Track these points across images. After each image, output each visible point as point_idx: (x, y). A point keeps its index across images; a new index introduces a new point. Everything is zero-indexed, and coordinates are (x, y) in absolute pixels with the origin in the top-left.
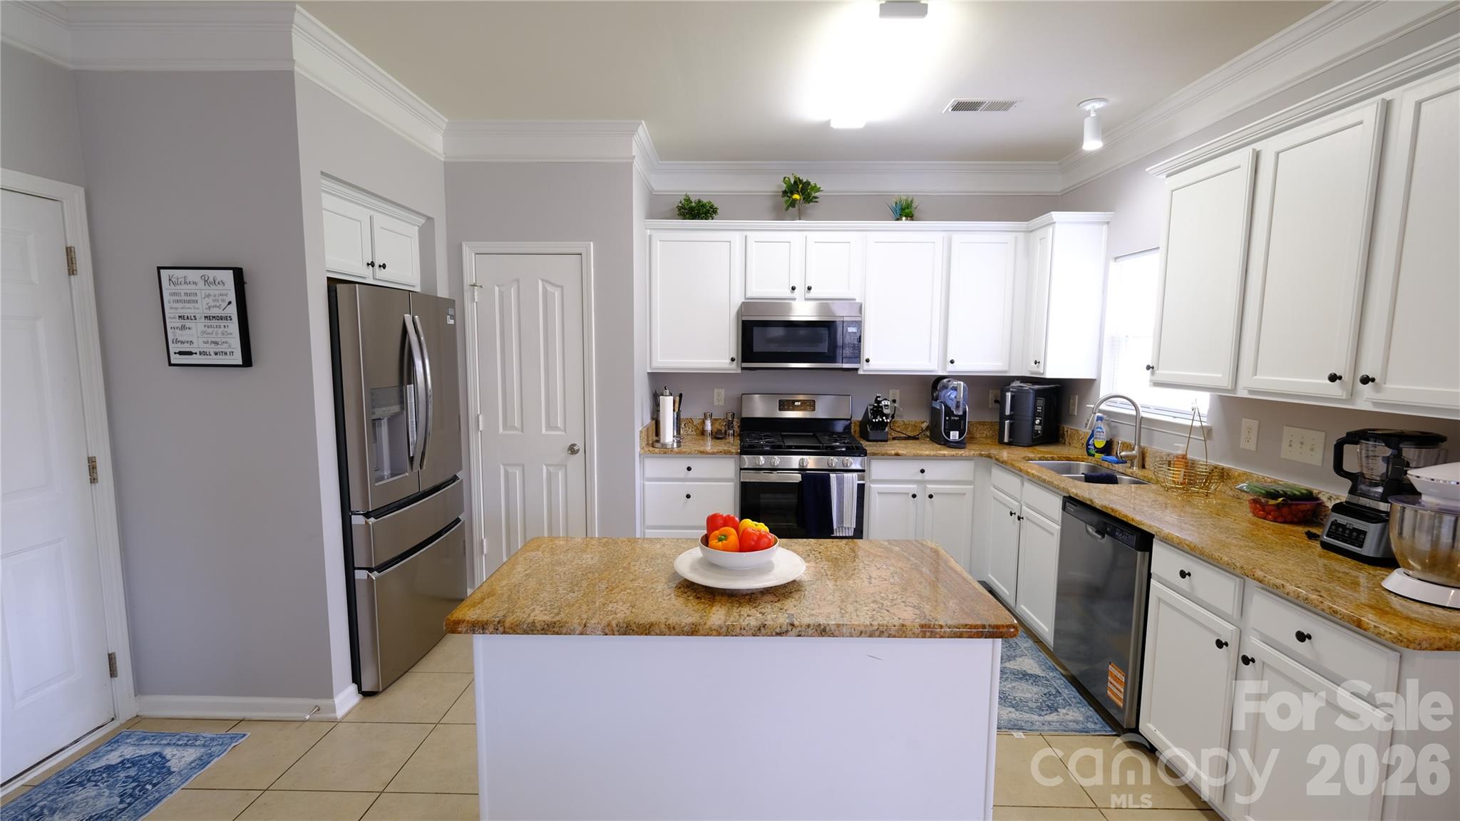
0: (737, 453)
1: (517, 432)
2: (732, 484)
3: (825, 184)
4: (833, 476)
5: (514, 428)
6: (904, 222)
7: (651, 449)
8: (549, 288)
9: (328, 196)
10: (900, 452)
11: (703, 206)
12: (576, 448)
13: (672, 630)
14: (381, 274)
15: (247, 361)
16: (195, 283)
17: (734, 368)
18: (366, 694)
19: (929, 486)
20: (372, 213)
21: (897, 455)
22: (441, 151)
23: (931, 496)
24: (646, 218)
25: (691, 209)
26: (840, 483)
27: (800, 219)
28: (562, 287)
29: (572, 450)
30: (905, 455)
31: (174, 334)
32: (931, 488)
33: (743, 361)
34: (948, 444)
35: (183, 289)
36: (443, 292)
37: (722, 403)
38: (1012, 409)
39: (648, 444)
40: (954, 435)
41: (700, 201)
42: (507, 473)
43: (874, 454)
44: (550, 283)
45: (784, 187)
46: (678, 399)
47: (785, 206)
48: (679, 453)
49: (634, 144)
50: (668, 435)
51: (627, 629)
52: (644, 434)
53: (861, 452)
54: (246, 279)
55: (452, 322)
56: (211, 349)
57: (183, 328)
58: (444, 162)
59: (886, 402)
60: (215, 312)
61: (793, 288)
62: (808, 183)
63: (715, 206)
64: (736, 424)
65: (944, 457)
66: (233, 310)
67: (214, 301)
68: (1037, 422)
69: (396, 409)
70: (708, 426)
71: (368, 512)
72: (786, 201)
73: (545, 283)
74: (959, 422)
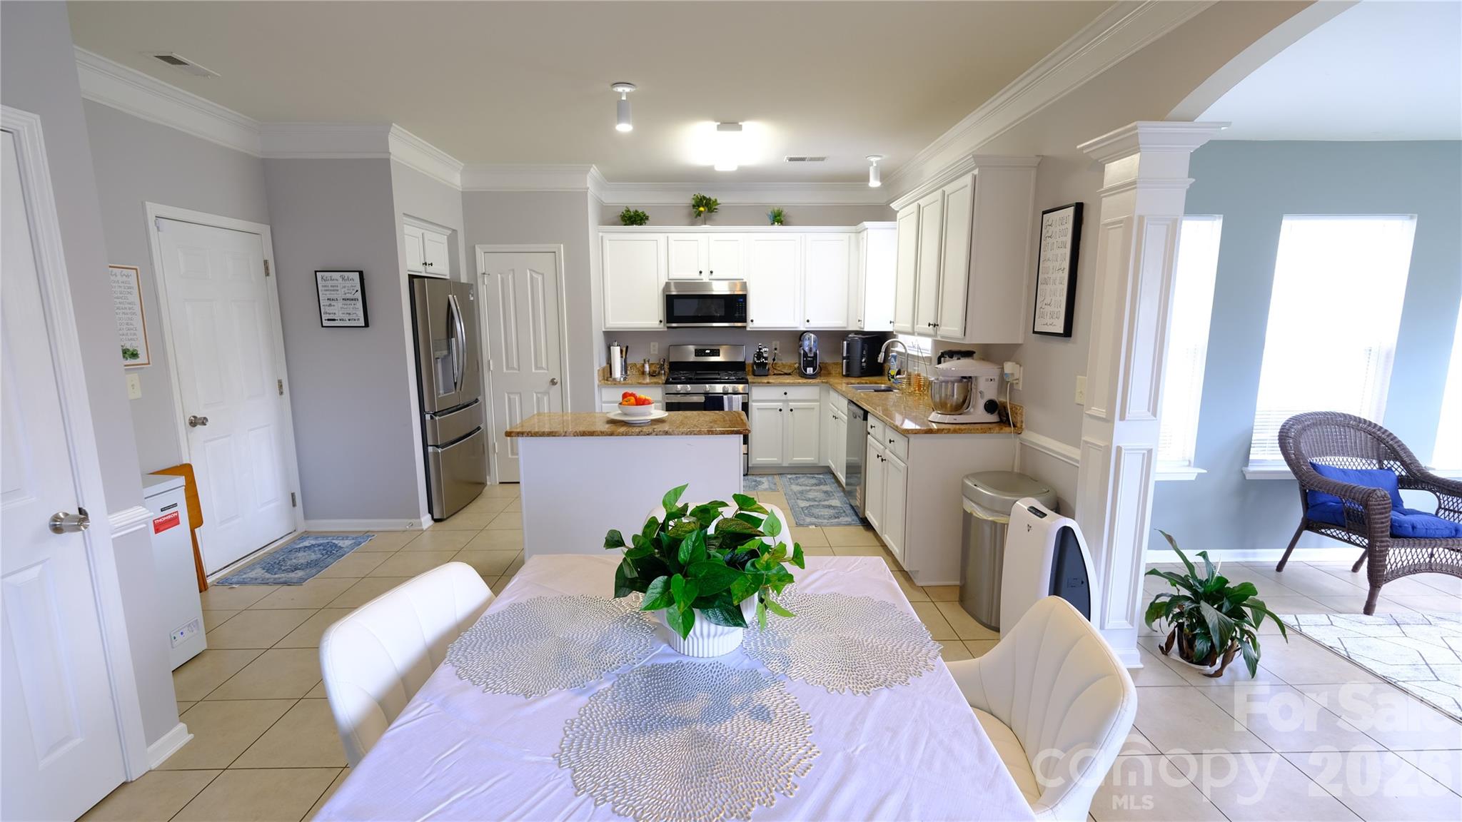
0: (663, 384)
1: (515, 371)
2: (660, 404)
3: (722, 199)
4: (725, 397)
5: (513, 368)
6: (777, 227)
7: (606, 382)
8: (535, 275)
9: (408, 227)
10: (771, 381)
11: (638, 215)
12: (555, 381)
13: (602, 434)
14: (430, 269)
15: (367, 325)
16: (337, 280)
17: (662, 327)
18: (436, 521)
19: (790, 404)
20: (423, 231)
21: (768, 383)
22: (460, 185)
23: (791, 410)
24: (599, 225)
25: (630, 217)
26: (730, 401)
27: (705, 224)
28: (543, 275)
29: (553, 382)
30: (774, 383)
31: (325, 309)
32: (792, 405)
33: (668, 322)
34: (804, 376)
35: (330, 283)
36: (464, 279)
37: (656, 352)
38: (848, 352)
39: (604, 379)
40: (810, 370)
41: (636, 211)
42: (509, 399)
43: (753, 383)
44: (534, 271)
45: (693, 202)
46: (624, 349)
47: (695, 215)
48: (624, 384)
49: (588, 177)
50: (617, 373)
51: (584, 434)
52: (601, 372)
53: (746, 382)
54: (365, 277)
55: (472, 299)
56: (347, 317)
57: (330, 305)
58: (462, 192)
59: (766, 349)
60: (349, 296)
61: (701, 272)
62: (710, 199)
63: (647, 215)
64: (666, 366)
65: (799, 385)
66: (359, 295)
67: (348, 290)
68: (863, 360)
69: (445, 352)
70: (647, 368)
71: (435, 412)
72: (695, 212)
73: (532, 272)
74: (812, 362)
